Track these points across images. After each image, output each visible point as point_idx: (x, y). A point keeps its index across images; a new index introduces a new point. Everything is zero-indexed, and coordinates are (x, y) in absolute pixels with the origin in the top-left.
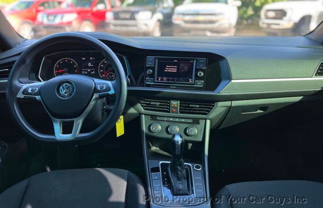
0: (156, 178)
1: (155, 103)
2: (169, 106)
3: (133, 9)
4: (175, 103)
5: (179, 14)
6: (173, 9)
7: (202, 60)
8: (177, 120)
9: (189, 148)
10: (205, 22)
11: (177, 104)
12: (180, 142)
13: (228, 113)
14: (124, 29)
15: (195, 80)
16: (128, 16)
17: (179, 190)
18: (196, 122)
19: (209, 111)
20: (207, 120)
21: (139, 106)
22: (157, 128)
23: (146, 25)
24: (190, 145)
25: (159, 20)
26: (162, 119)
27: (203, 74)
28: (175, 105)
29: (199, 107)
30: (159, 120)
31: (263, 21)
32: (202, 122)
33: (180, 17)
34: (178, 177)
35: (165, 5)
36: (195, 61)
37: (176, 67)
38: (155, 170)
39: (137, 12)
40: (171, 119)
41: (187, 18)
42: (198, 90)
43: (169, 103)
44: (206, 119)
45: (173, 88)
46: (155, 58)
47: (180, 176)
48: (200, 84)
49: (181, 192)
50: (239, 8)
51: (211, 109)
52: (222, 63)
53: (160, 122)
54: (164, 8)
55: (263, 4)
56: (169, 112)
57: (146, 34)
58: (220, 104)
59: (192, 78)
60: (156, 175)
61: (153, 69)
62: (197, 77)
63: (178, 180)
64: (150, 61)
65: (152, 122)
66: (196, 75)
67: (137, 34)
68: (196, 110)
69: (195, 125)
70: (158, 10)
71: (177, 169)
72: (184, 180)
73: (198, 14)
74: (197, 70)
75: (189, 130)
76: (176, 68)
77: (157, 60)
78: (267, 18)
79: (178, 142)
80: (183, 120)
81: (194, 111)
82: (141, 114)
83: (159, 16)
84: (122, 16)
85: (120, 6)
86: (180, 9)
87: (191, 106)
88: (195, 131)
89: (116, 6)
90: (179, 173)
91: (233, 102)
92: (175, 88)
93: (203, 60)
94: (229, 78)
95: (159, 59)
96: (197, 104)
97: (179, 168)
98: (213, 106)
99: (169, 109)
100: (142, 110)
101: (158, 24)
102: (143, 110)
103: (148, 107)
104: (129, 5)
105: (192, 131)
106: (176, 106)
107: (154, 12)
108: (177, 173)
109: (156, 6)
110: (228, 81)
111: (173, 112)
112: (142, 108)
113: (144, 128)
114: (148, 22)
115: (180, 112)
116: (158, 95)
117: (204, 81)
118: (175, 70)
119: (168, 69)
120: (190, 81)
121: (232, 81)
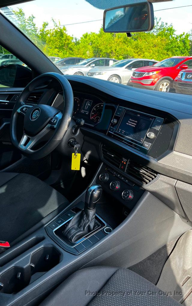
2: (120, 161)
4: (125, 161)
8: (123, 178)
15: (145, 140)
30: (110, 172)
40: (119, 175)
43: (121, 159)
45: (124, 143)
46: (124, 109)
48: (147, 146)
56: (118, 167)
64: (119, 111)
76: (135, 123)
77: (125, 111)
80: (127, 181)
93: (160, 120)
95: (127, 111)
98: (155, 177)
99: (119, 164)
100: (102, 157)
106: (125, 163)
111: (121, 168)
112: (102, 155)
115: (127, 172)
117: (152, 144)
118: (134, 125)
119: (129, 122)
120: (141, 140)
121: (174, 152)
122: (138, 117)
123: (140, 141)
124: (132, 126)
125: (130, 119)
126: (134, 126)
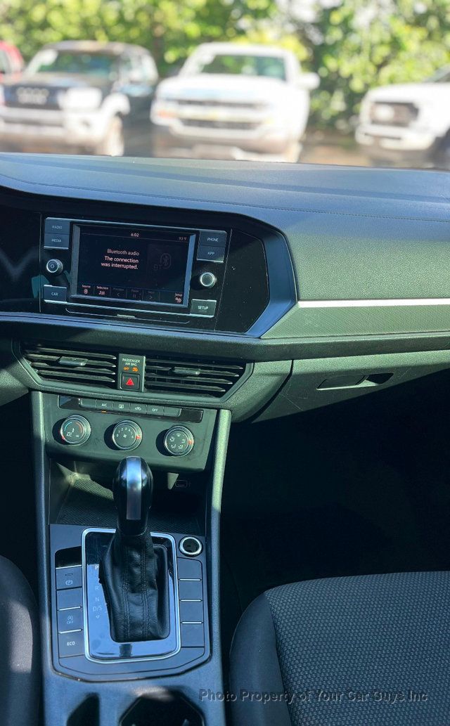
0: (69, 583)
1: (73, 361)
2: (115, 370)
3: (53, 79)
4: (133, 363)
5: (169, 100)
6: (155, 87)
7: (214, 235)
8: (138, 409)
9: (171, 486)
10: (231, 125)
11: (139, 366)
12: (140, 486)
13: (280, 390)
14: (31, 132)
15: (191, 297)
16: (40, 98)
17: (134, 625)
18: (191, 415)
19: (228, 387)
20: (222, 410)
21: (25, 365)
22: (78, 430)
23: (87, 124)
24: (173, 478)
25: (119, 114)
26: (94, 405)
27: (214, 279)
28: (131, 367)
29: (201, 375)
30: (87, 409)
31: (366, 131)
32: (209, 416)
33: (172, 108)
34: (131, 583)
35: (136, 74)
36: (192, 239)
37: (135, 253)
38: (69, 557)
39: (65, 89)
40: (121, 407)
41: (190, 112)
42: (200, 327)
43: (116, 362)
44: (219, 410)
45: (127, 320)
46: (72, 223)
47: (139, 581)
48: (205, 308)
49: (139, 631)
50: (313, 93)
51: (235, 380)
52: (271, 248)
53: (88, 414)
54: (132, 82)
55: (367, 86)
56: (114, 386)
57: (85, 149)
58: (260, 367)
59: (182, 291)
60: (68, 575)
61: (65, 256)
62: (197, 290)
63: (133, 591)
64: (56, 233)
65: (65, 413)
66: (195, 283)
67: (64, 147)
68: (192, 383)
69: (189, 424)
70: (115, 87)
71: (132, 559)
72: (151, 591)
73: (215, 104)
74: (199, 267)
75: (172, 439)
76: (135, 257)
77: (77, 231)
78: (375, 122)
79: (134, 484)
80: (154, 410)
81: (188, 386)
82: (32, 390)
83: (119, 103)
84: (25, 97)
85: (22, 71)
86: (170, 87)
87: (177, 370)
88: (186, 440)
89: (10, 72)
90: (137, 571)
91: (296, 362)
92: (131, 320)
93: (216, 236)
94: (292, 296)
95: (84, 227)
96: (196, 367)
97: (137, 556)
98: (241, 373)
99: (115, 377)
100: (36, 379)
101: (117, 123)
102: (39, 379)
103: (52, 370)
104: (43, 69)
105: (178, 441)
106: (135, 370)
107: (106, 91)
108: (132, 573)
109: (112, 76)
110: (288, 304)
111: (125, 388)
112: (34, 373)
113: (42, 430)
114: (92, 117)
115: (149, 388)
116: (79, 339)
117: (218, 302)
118: (132, 264)
119: (111, 259)
120: (177, 299)
121: (299, 303)
122: (134, 239)
123: (176, 302)
124: (127, 267)
125: (109, 251)
126: (135, 267)
